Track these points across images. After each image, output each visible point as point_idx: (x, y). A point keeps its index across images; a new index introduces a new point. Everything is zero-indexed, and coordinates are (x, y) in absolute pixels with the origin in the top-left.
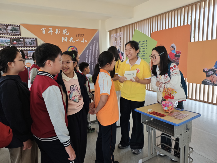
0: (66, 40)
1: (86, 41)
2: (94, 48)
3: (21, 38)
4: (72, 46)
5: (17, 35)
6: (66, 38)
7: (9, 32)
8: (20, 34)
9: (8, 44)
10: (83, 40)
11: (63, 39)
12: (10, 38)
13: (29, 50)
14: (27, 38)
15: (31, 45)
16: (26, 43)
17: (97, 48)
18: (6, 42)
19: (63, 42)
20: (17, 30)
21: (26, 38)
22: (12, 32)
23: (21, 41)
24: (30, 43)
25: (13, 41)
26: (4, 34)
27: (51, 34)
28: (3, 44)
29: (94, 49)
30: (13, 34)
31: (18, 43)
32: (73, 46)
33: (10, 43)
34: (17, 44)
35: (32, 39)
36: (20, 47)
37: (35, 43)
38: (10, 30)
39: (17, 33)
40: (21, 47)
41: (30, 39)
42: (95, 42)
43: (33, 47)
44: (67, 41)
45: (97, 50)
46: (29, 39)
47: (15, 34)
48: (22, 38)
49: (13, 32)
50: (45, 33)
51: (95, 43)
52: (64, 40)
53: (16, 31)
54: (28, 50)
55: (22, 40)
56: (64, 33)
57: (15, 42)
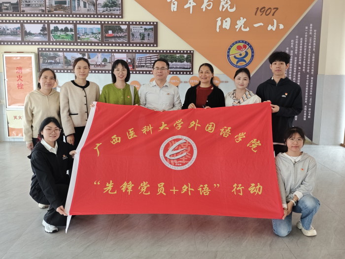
0: (227, 25)
1: (281, 26)
2: (303, 45)
3: (122, 24)
4: (239, 42)
5: (115, 15)
6: (228, 20)
7: (100, 10)
8: (121, 15)
9: (96, 38)
10: (273, 25)
11: (219, 23)
12: (101, 24)
13: (139, 52)
14: (136, 24)
15: (143, 39)
16: (133, 35)
17: (312, 45)
18: (93, 33)
19: (218, 30)
20: (116, 6)
21: (133, 24)
22: (105, 9)
23: (121, 30)
24: (140, 34)
25: (107, 32)
26: (90, 15)
27: (191, 13)
28: (87, 37)
29: (303, 48)
30: (108, 15)
31: (115, 35)
32: (243, 42)
33: (100, 36)
34: (114, 37)
35: (146, 24)
36: (119, 43)
37: (152, 34)
38: (102, 5)
39: (115, 12)
40: (123, 43)
41: (143, 24)
42: (309, 29)
43: (147, 44)
44: (228, 28)
45: (312, 52)
46: (139, 24)
47: (112, 15)
48: (125, 24)
49: (108, 9)
50: (175, 10)
51: (308, 32)
52: (221, 26)
53: (114, 8)
54: (136, 52)
55: (124, 27)
56: (223, 7)
57: (110, 32)
